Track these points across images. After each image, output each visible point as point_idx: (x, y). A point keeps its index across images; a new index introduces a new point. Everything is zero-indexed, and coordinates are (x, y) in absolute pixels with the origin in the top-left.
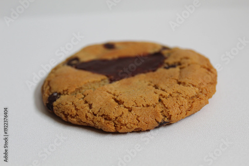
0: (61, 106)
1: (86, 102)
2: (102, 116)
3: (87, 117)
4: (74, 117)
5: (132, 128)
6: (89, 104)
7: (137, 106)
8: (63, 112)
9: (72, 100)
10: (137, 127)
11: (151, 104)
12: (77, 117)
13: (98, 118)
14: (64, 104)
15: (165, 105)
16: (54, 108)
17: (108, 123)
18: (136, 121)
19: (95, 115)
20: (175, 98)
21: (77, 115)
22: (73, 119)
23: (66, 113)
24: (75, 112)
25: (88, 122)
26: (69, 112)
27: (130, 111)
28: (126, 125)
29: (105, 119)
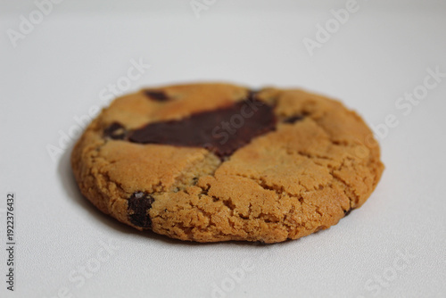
0: (169, 214)
1: (216, 199)
2: (259, 217)
3: (232, 224)
4: (206, 230)
5: (313, 227)
6: (224, 201)
7: (307, 191)
8: (181, 225)
9: (188, 200)
10: (320, 225)
11: (325, 183)
12: (213, 227)
13: (254, 222)
14: (175, 209)
15: (344, 182)
16: (155, 220)
17: (275, 228)
18: (316, 216)
19: (247, 218)
20: (351, 169)
21: (211, 224)
22: (204, 234)
23: (187, 224)
24: (207, 220)
25: (237, 232)
26: (195, 221)
27: (301, 200)
28: (303, 224)
29: (267, 221)
